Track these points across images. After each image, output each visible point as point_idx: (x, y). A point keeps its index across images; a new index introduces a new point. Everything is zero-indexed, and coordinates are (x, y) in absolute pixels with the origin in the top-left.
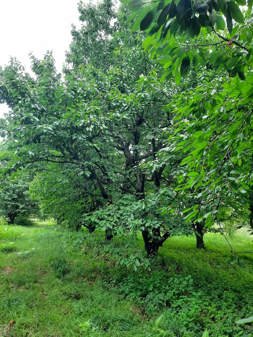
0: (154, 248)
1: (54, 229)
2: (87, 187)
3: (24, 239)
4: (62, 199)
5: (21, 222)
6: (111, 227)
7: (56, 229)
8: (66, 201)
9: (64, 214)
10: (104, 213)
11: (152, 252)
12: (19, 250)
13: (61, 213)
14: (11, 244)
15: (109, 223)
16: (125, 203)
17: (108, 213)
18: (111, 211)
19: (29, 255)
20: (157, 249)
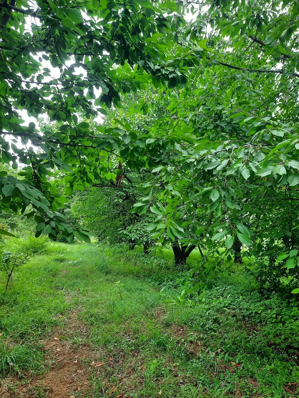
0: (182, 258)
1: (96, 246)
2: (124, 206)
3: (70, 253)
4: (103, 217)
5: (62, 240)
6: (138, 238)
7: (97, 246)
8: (106, 219)
9: (105, 230)
10: (133, 228)
11: (180, 262)
12: (69, 261)
13: (102, 230)
14: (61, 256)
15: (137, 235)
16: (150, 220)
17: (136, 228)
18: (139, 226)
19: (78, 263)
20: (185, 259)
